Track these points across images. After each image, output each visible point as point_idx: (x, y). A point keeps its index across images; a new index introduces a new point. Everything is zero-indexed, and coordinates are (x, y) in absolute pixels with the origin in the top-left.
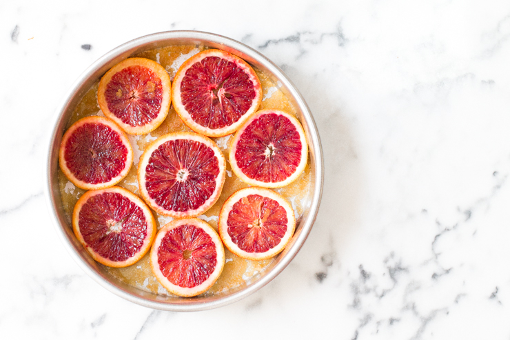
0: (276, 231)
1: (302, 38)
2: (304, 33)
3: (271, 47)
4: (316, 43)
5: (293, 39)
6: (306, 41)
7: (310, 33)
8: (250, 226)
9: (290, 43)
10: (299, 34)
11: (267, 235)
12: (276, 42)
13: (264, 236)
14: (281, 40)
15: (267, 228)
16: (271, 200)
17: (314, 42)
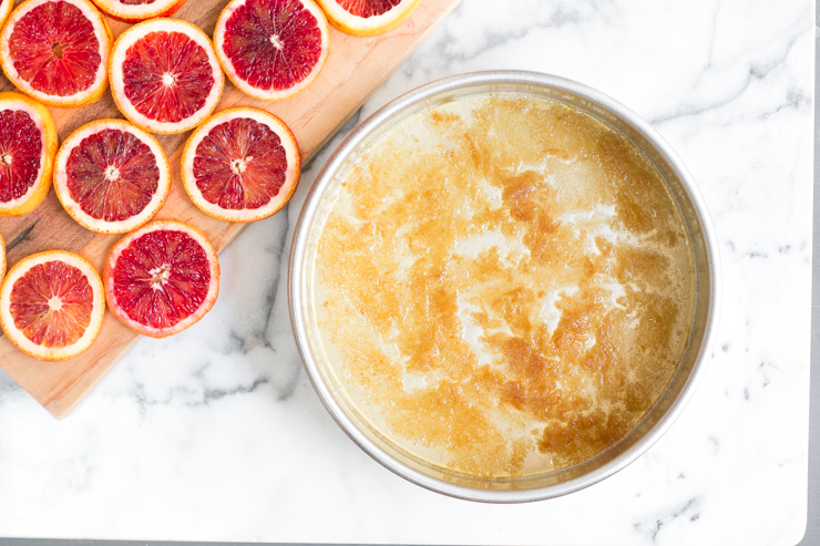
0: (208, 164)
1: (200, 396)
2: (197, 404)
3: (249, 382)
4: (178, 388)
5: (215, 394)
6: (194, 392)
7: (188, 404)
8: (250, 159)
9: (219, 387)
10: (206, 403)
11: (219, 153)
12: (241, 389)
13: (223, 151)
14: (234, 392)
15: (224, 164)
16: (232, 207)
17: (183, 390)
